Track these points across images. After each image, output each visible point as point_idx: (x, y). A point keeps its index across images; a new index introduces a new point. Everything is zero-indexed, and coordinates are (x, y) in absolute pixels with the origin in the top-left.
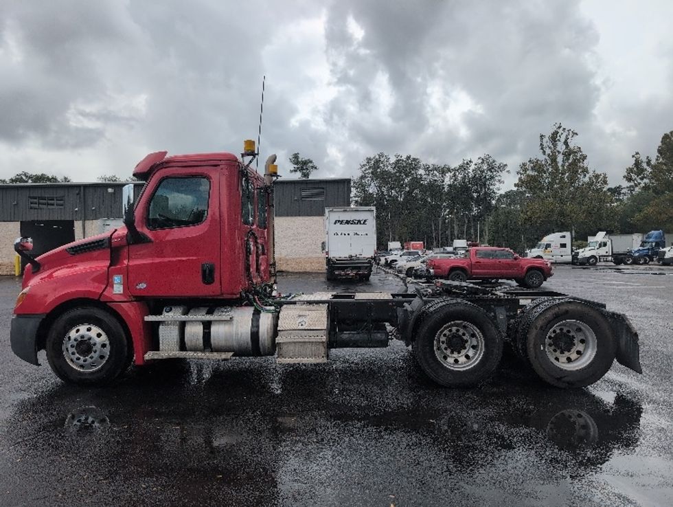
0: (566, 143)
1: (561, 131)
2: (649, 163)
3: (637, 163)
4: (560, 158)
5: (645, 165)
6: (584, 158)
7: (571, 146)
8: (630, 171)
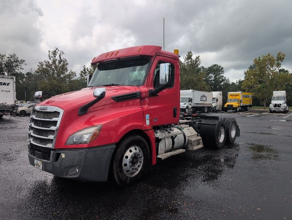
0: (60, 56)
1: (57, 51)
2: (88, 70)
3: (84, 70)
4: (57, 63)
5: (86, 71)
6: (67, 64)
7: (62, 58)
8: (82, 72)
